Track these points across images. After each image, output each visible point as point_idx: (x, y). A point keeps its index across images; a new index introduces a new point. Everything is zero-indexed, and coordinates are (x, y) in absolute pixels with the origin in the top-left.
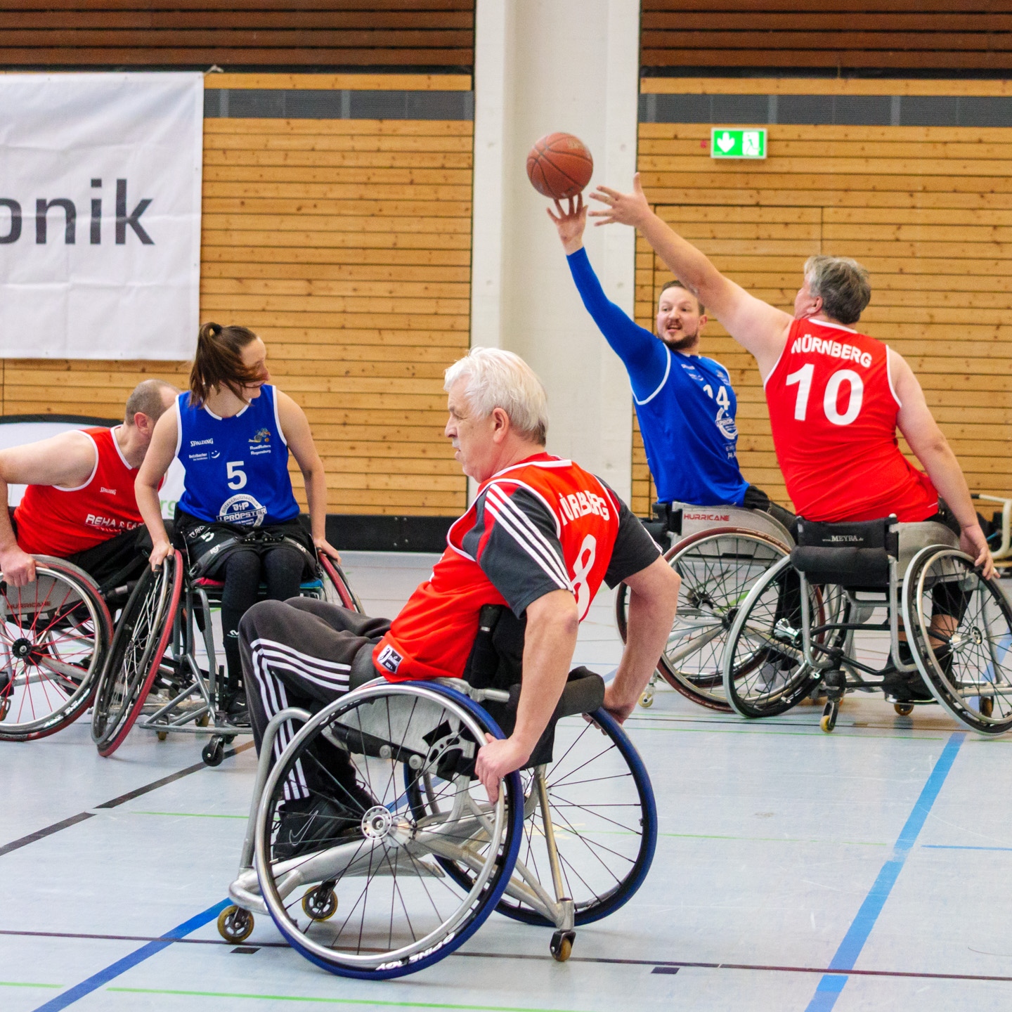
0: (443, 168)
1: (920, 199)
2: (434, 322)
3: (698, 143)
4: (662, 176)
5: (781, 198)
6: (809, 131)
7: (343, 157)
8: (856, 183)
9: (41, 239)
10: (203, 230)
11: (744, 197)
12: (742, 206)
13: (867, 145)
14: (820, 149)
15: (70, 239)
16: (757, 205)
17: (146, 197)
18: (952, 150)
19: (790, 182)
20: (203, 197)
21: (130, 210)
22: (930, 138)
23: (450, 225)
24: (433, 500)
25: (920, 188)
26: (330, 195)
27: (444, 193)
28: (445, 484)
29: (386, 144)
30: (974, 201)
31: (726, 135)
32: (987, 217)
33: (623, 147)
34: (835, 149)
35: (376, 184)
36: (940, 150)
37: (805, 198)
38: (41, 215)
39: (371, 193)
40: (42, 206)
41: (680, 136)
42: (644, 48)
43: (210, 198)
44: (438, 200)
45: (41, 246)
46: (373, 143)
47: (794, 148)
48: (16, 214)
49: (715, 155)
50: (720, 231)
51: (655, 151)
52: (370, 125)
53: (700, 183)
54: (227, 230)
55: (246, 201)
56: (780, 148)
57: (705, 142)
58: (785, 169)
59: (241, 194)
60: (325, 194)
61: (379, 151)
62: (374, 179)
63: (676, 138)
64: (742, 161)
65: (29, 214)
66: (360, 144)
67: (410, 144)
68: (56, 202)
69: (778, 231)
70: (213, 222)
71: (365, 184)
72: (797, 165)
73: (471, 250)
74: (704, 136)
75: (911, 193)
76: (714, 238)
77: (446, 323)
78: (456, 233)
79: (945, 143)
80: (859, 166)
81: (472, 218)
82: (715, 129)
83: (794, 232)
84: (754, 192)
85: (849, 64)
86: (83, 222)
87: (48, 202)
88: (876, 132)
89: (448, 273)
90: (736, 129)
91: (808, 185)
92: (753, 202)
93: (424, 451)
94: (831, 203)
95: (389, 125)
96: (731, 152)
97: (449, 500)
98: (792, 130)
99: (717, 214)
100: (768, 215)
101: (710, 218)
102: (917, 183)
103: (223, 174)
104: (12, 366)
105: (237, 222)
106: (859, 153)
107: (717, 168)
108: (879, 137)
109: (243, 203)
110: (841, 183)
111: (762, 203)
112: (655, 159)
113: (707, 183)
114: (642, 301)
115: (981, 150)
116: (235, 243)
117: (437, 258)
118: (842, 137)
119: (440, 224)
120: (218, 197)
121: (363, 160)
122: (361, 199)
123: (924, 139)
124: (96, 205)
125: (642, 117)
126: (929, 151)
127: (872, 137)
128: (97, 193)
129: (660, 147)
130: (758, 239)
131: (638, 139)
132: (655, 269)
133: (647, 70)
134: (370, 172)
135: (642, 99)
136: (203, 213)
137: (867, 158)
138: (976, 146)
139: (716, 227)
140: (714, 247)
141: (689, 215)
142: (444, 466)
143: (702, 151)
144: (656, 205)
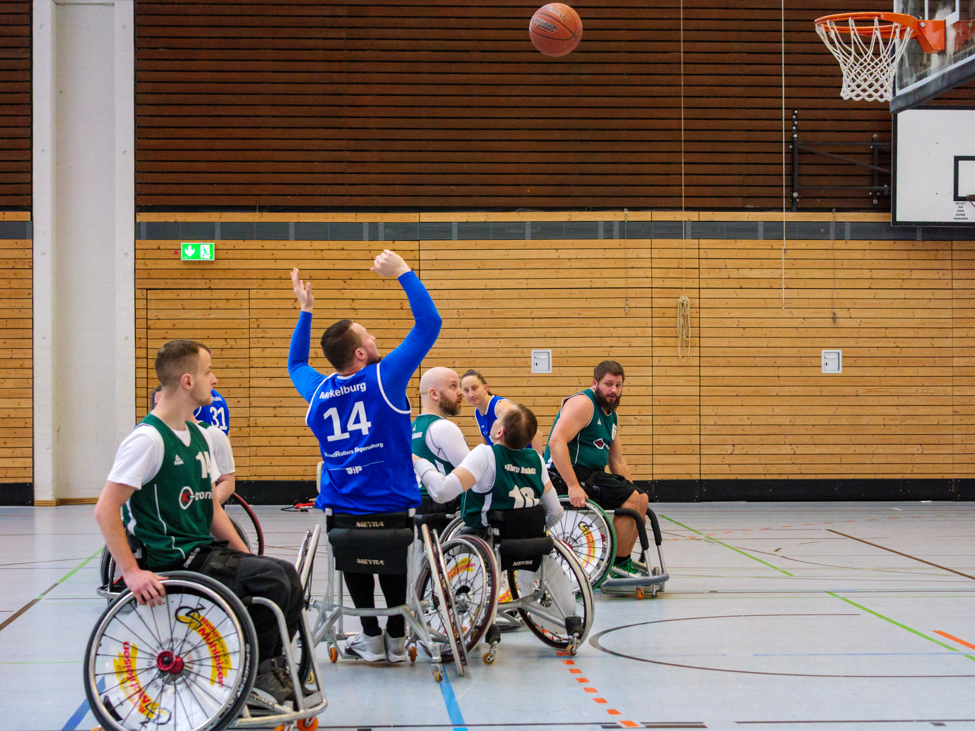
0: (14, 268)
2: (10, 364)
3: (173, 251)
4: (151, 272)
5: (224, 284)
6: (240, 244)
8: (268, 274)
11: (202, 284)
12: (200, 289)
13: (275, 252)
14: (247, 254)
16: (210, 289)
18: (327, 255)
19: (229, 274)
22: (313, 247)
23: (20, 303)
24: (11, 473)
27: (15, 284)
28: (19, 463)
30: (340, 284)
31: (190, 247)
32: (349, 294)
33: (126, 254)
34: (255, 255)
36: (319, 255)
37: (239, 284)
41: (161, 248)
42: (137, 194)
44: (11, 288)
47: (231, 254)
49: (183, 258)
50: (187, 304)
51: (146, 257)
53: (174, 276)
56: (222, 254)
57: (177, 251)
58: (226, 267)
63: (159, 249)
64: (200, 262)
69: (223, 304)
72: (233, 265)
73: (33, 319)
74: (176, 247)
76: (184, 309)
77: (17, 363)
78: (22, 308)
79: (322, 250)
80: (271, 265)
81: (33, 299)
82: (183, 244)
83: (232, 304)
84: (207, 281)
85: (262, 204)
88: (280, 244)
89: (19, 333)
90: (196, 243)
91: (241, 276)
92: (207, 287)
93: (5, 443)
94: (254, 287)
96: (193, 257)
97: (22, 473)
98: (230, 244)
99: (184, 294)
100: (216, 294)
101: (181, 297)
106: (271, 257)
107: (185, 266)
108: (283, 247)
110: (260, 274)
111: (213, 287)
112: (147, 261)
113: (179, 276)
114: (140, 348)
115: (344, 255)
117: (11, 324)
118: (260, 247)
119: (12, 303)
123: (310, 248)
125: (137, 236)
126: (312, 255)
127: (278, 247)
129: (149, 255)
130: (210, 309)
131: (135, 249)
132: (148, 328)
133: (139, 208)
135: (137, 225)
137: (275, 259)
138: (340, 252)
139: (185, 302)
140: (184, 314)
141: (167, 295)
142: (18, 452)
143: (176, 256)
144: (147, 289)
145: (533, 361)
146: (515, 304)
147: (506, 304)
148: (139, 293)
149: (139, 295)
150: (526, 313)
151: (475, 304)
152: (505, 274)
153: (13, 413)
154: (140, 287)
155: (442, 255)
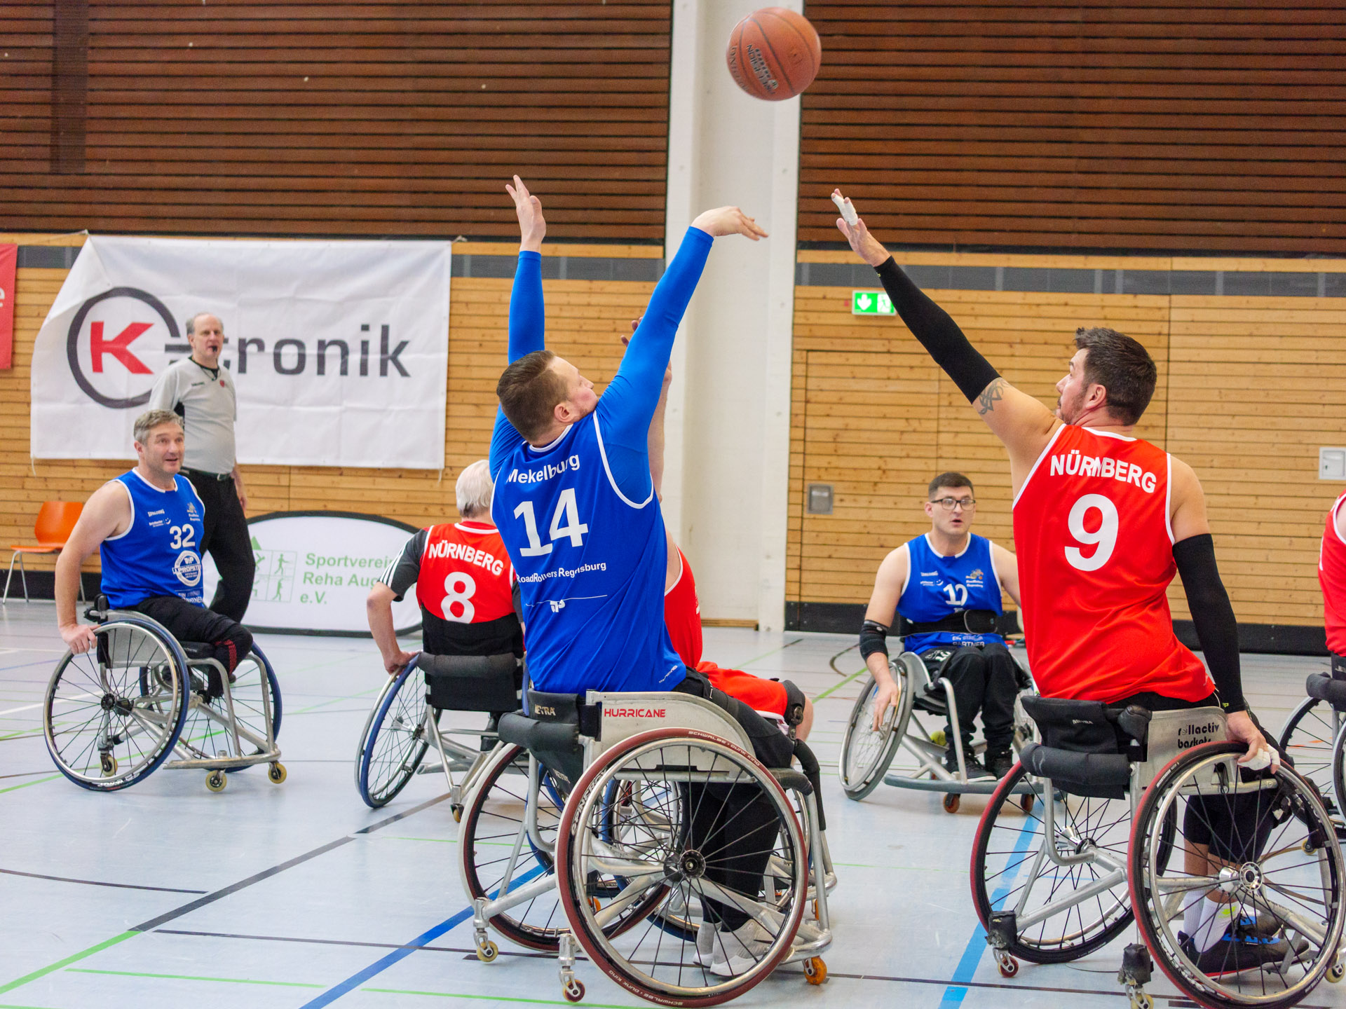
1: (1018, 349)
3: (842, 302)
4: (814, 328)
5: (907, 347)
7: (561, 309)
9: (321, 371)
10: (449, 366)
12: (876, 352)
13: (976, 306)
15: (344, 372)
16: (889, 352)
17: (404, 339)
18: (1045, 311)
20: (450, 340)
21: (391, 349)
22: (1026, 301)
25: (1018, 341)
29: (595, 299)
31: (864, 297)
33: (783, 304)
35: (586, 331)
36: (1034, 311)
38: (321, 352)
39: (582, 338)
40: (322, 345)
41: (828, 296)
42: (800, 226)
43: (455, 340)
45: (321, 377)
46: (584, 299)
48: (302, 352)
49: (855, 312)
50: (859, 372)
51: (809, 308)
52: (582, 285)
53: (843, 333)
54: (468, 366)
55: (484, 344)
57: (848, 302)
59: (481, 338)
61: (589, 305)
62: (585, 328)
63: (824, 298)
64: (877, 317)
65: (311, 351)
66: (574, 299)
67: (614, 300)
68: (333, 343)
69: (904, 373)
70: (459, 359)
71: (578, 331)
74: (847, 297)
75: (1011, 344)
76: (854, 378)
79: (1038, 305)
82: (855, 292)
83: (917, 373)
84: (886, 342)
85: (962, 241)
86: (355, 358)
87: (327, 342)
88: (983, 295)
90: (872, 292)
92: (885, 349)
95: (598, 285)
96: (868, 310)
99: (856, 359)
100: (898, 360)
101: (851, 362)
102: (1016, 337)
103: (466, 321)
104: (296, 471)
105: (476, 360)
106: (970, 312)
107: (857, 322)
108: (987, 300)
109: (481, 345)
111: (892, 350)
112: (809, 314)
113: (849, 334)
114: (797, 427)
115: (1067, 311)
116: (474, 376)
118: (956, 299)
120: (461, 340)
121: (577, 313)
122: (575, 343)
123: (1022, 301)
124: (365, 344)
125: (798, 281)
126: (1025, 311)
127: (981, 300)
128: (365, 336)
129: (812, 305)
130: (889, 379)
131: (795, 298)
132: (807, 402)
133: (802, 245)
134: (582, 322)
135: (798, 267)
136: (449, 353)
137: (976, 316)
138: (1062, 309)
139: (856, 370)
140: (854, 385)
141: (834, 358)
143: (845, 309)
144: (808, 351)
145: (1322, 462)
146: (1300, 384)
147: (1287, 384)
148: (797, 354)
149: (797, 358)
150: (1315, 397)
151: (1244, 383)
152: (1287, 343)
154: (799, 347)
155: (1200, 315)
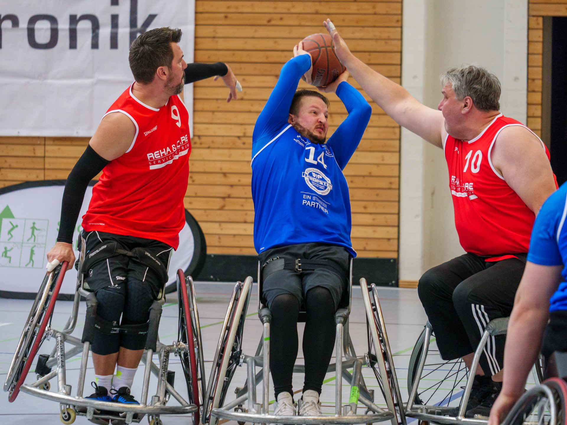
9: (73, 45)
15: (95, 45)
21: (140, 23)
23: (385, 33)
24: (372, 246)
26: (293, 11)
27: (380, 8)
28: (381, 232)
35: (328, 1)
38: (73, 27)
39: (324, 8)
40: (74, 20)
44: (375, 14)
45: (73, 51)
48: (54, 26)
55: (229, 15)
60: (289, 9)
65: (64, 26)
68: (84, 17)
71: (320, 1)
73: (401, 52)
78: (389, 39)
81: (401, 27)
86: (105, 32)
87: (78, 17)
93: (365, 207)
97: (385, 245)
109: (226, 17)
117: (374, 58)
119: (377, 33)
120: (207, 13)
124: (115, 18)
128: (115, 10)
136: (196, 25)
142: (380, 219)
144: (544, 17)
148: (533, 21)
149: (533, 24)
153: (376, 171)
154: (535, 13)
